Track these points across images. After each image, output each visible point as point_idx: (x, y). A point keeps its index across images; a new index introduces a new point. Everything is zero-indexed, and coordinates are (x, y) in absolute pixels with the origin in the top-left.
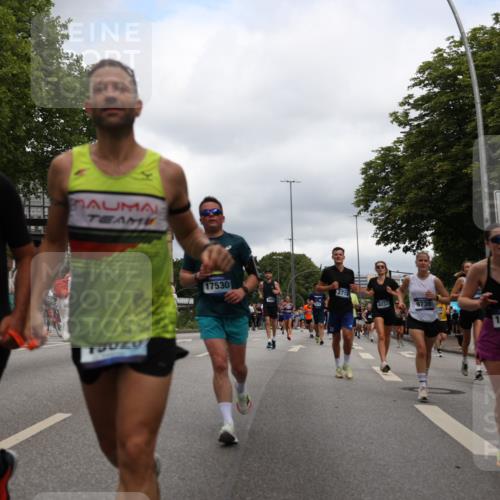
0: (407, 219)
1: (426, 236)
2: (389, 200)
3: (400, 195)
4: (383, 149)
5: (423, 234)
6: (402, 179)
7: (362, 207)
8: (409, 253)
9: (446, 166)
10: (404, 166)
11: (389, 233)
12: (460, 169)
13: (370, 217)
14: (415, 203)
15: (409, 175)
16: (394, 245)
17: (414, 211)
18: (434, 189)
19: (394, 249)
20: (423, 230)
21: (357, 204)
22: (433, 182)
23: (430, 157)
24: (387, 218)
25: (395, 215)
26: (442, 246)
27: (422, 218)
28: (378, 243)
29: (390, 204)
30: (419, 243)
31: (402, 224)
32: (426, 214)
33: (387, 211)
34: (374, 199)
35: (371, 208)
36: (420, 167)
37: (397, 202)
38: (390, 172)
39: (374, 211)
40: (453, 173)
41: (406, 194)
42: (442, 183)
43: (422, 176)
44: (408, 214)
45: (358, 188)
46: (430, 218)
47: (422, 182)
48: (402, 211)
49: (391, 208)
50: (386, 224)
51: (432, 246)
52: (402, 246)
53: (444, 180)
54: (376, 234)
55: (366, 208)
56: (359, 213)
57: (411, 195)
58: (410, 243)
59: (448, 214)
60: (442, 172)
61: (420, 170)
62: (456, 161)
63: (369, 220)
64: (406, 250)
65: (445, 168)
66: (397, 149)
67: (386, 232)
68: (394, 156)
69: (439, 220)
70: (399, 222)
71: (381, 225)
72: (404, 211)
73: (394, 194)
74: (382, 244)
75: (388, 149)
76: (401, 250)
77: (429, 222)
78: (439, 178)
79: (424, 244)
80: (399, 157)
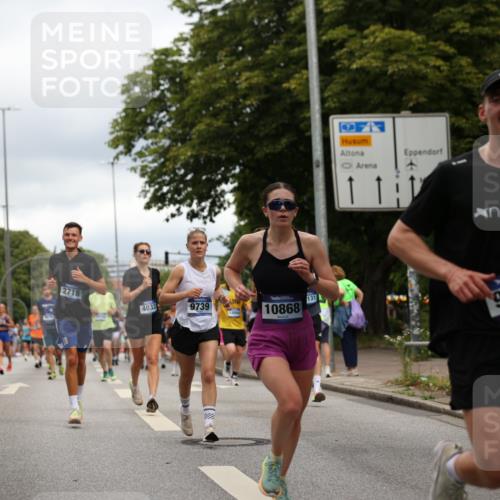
0: (195, 166)
1: (223, 193)
2: (165, 135)
3: (183, 127)
4: (156, 52)
5: (219, 189)
6: (187, 102)
7: (121, 148)
8: (195, 220)
9: (257, 78)
10: (190, 79)
11: (165, 189)
12: (278, 83)
13: (134, 164)
14: (207, 140)
15: (198, 94)
16: (172, 209)
17: (205, 152)
18: (238, 115)
19: (173, 216)
20: (219, 183)
21: (114, 144)
22: (235, 104)
23: (231, 63)
24: (163, 165)
25: (175, 159)
26: (249, 209)
27: (218, 163)
28: (148, 207)
29: (166, 142)
30: (213, 204)
31: (186, 174)
32: (223, 157)
33: (164, 153)
34: (142, 134)
35: (134, 151)
36: (215, 80)
37: (178, 138)
38: (168, 90)
39: (140, 154)
40: (267, 89)
41: (193, 125)
42: (249, 106)
43: (218, 95)
44: (196, 157)
45: (115, 117)
46: (231, 162)
47: (218, 105)
48: (186, 153)
49: (167, 150)
50: (160, 176)
51: (233, 208)
52: (185, 210)
53: (253, 101)
54: (145, 192)
55: (128, 149)
56: (117, 157)
57: (201, 127)
58: (199, 203)
59: (259, 155)
60: (251, 88)
61: (215, 86)
62: (272, 69)
63: (134, 169)
64: (192, 216)
65: (255, 81)
66: (179, 52)
67: (160, 188)
68: (174, 63)
69: (244, 166)
70: (182, 172)
71: (153, 177)
72: (189, 154)
73: (173, 125)
74: (154, 209)
75: (166, 52)
76: (184, 215)
77: (228, 170)
78: (245, 97)
79: (221, 206)
80: (183, 65)
